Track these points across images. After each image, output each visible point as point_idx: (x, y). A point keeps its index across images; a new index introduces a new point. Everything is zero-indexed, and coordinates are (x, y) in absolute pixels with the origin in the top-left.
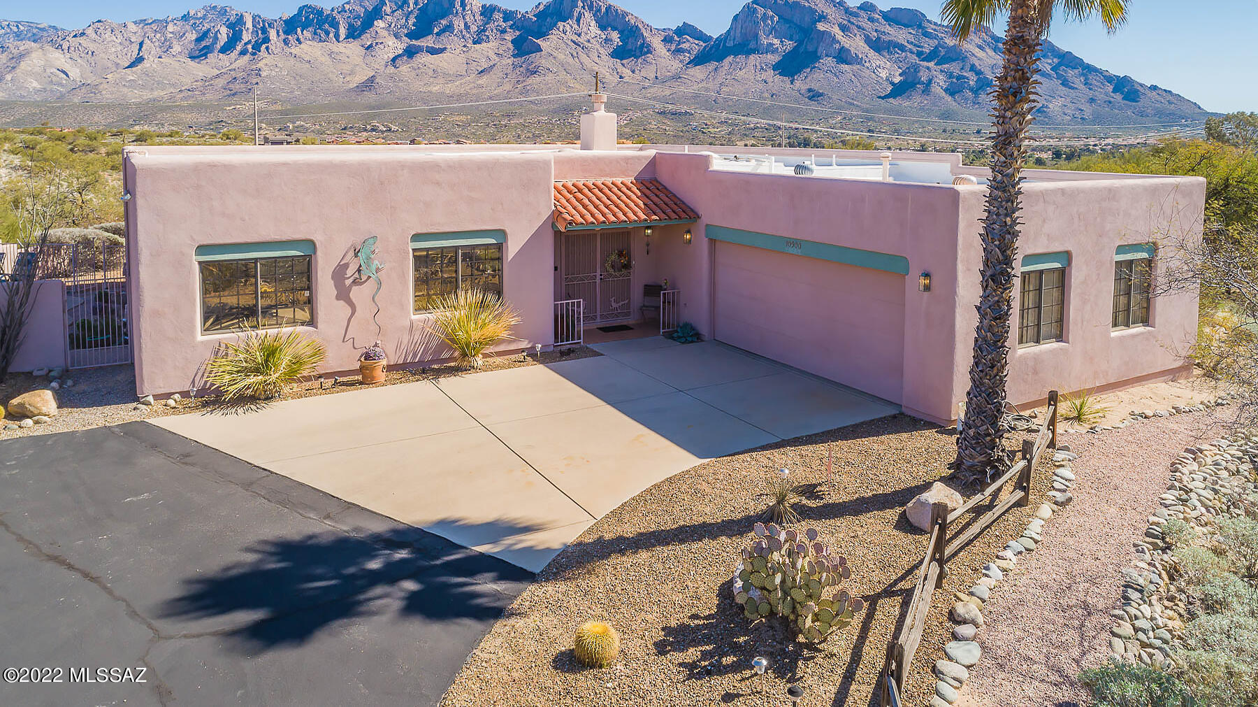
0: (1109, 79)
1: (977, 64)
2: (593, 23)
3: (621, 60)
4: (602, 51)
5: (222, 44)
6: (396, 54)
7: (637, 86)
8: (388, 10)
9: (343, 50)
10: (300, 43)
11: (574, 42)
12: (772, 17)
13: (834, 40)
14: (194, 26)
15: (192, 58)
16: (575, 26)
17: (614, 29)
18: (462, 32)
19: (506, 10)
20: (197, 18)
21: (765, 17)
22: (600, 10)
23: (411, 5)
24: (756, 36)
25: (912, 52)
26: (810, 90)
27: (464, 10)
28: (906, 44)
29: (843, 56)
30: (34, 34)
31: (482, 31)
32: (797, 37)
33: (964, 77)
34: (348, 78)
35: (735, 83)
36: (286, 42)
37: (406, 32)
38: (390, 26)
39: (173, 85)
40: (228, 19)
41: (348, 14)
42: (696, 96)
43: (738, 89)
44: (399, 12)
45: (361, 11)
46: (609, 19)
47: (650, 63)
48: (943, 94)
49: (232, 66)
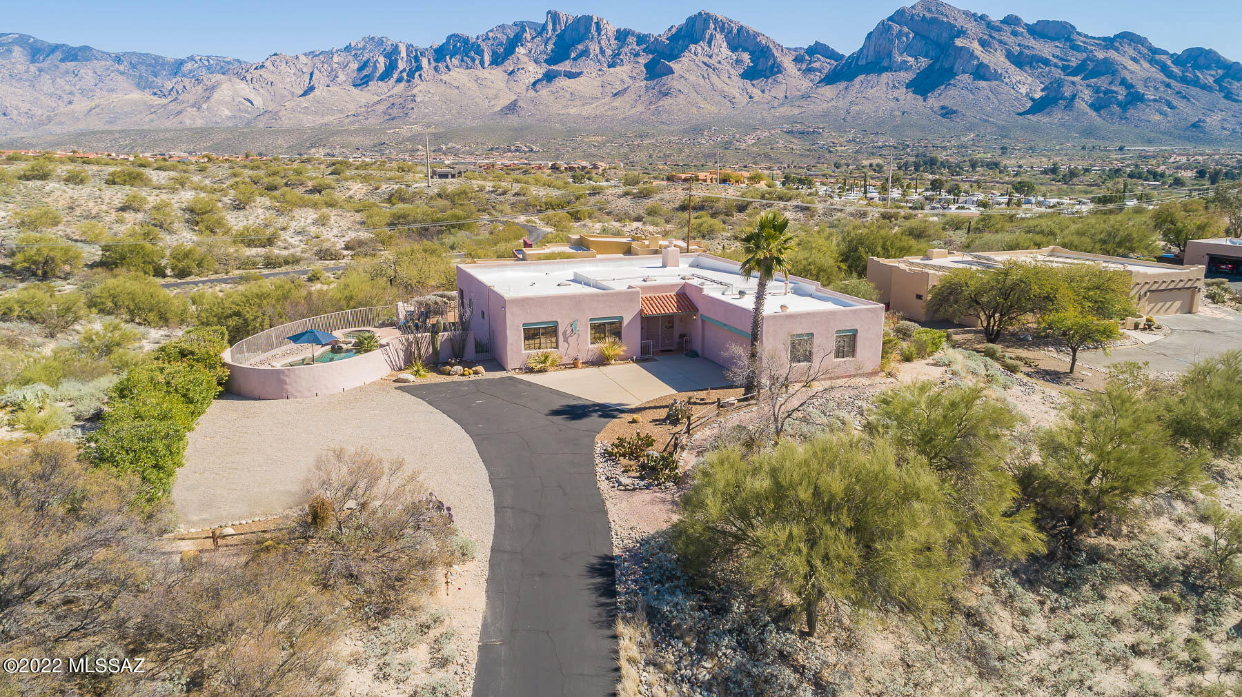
1: (1128, 78)
2: (724, 45)
3: (751, 81)
4: (732, 71)
5: (381, 72)
6: (536, 79)
7: (767, 106)
9: (487, 75)
10: (449, 70)
11: (705, 64)
12: (907, 35)
13: (972, 55)
14: (356, 56)
15: (355, 86)
16: (707, 48)
17: (745, 50)
18: (597, 56)
19: (640, 34)
20: (357, 49)
21: (900, 35)
22: (731, 32)
23: (550, 31)
24: (890, 54)
25: (1056, 66)
26: (943, 108)
27: (599, 34)
28: (1051, 58)
29: (981, 73)
30: (222, 67)
31: (616, 55)
32: (933, 53)
33: (1113, 92)
34: (493, 103)
35: (865, 101)
36: (436, 69)
37: (545, 57)
38: (530, 52)
39: (341, 111)
40: (385, 50)
41: (491, 42)
42: (826, 114)
43: (868, 108)
44: (539, 38)
45: (504, 39)
46: (740, 39)
47: (781, 83)
48: (1088, 109)
49: (390, 94)
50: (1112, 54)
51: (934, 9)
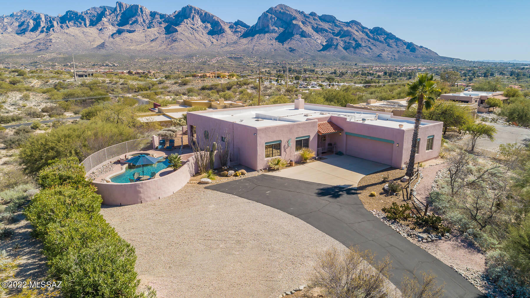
0: (405, 43)
1: (355, 38)
2: (199, 20)
3: (212, 36)
4: (204, 31)
5: (31, 27)
6: (113, 33)
7: (219, 46)
8: (108, 13)
9: (89, 31)
10: (68, 28)
11: (191, 28)
12: (274, 18)
13: (299, 28)
14: (17, 19)
15: (18, 34)
16: (192, 21)
17: (208, 22)
18: (142, 23)
19: (161, 14)
20: (17, 16)
21: (271, 18)
22: (202, 14)
23: (118, 11)
24: (268, 26)
25: (330, 33)
26: (290, 48)
27: (142, 13)
28: (328, 29)
29: (303, 34)
31: (151, 23)
32: (284, 26)
33: (351, 43)
34: (92, 43)
35: (260, 45)
36: (62, 27)
37: (117, 23)
38: (109, 20)
39: (11, 46)
40: (33, 17)
41: (89, 15)
42: (244, 50)
43: (261, 48)
44: (113, 14)
45: (96, 14)
46: (206, 18)
47: (224, 37)
48: (343, 50)
49: (38, 38)
50: (349, 28)
51: (284, 8)
